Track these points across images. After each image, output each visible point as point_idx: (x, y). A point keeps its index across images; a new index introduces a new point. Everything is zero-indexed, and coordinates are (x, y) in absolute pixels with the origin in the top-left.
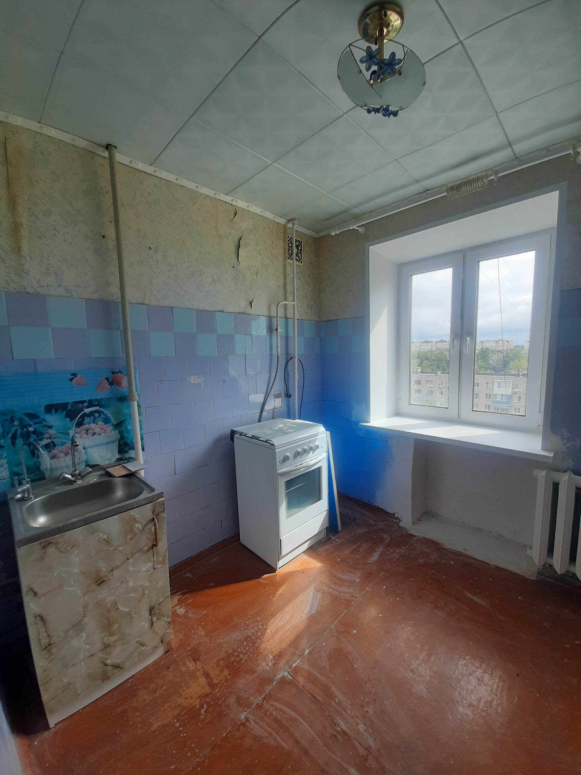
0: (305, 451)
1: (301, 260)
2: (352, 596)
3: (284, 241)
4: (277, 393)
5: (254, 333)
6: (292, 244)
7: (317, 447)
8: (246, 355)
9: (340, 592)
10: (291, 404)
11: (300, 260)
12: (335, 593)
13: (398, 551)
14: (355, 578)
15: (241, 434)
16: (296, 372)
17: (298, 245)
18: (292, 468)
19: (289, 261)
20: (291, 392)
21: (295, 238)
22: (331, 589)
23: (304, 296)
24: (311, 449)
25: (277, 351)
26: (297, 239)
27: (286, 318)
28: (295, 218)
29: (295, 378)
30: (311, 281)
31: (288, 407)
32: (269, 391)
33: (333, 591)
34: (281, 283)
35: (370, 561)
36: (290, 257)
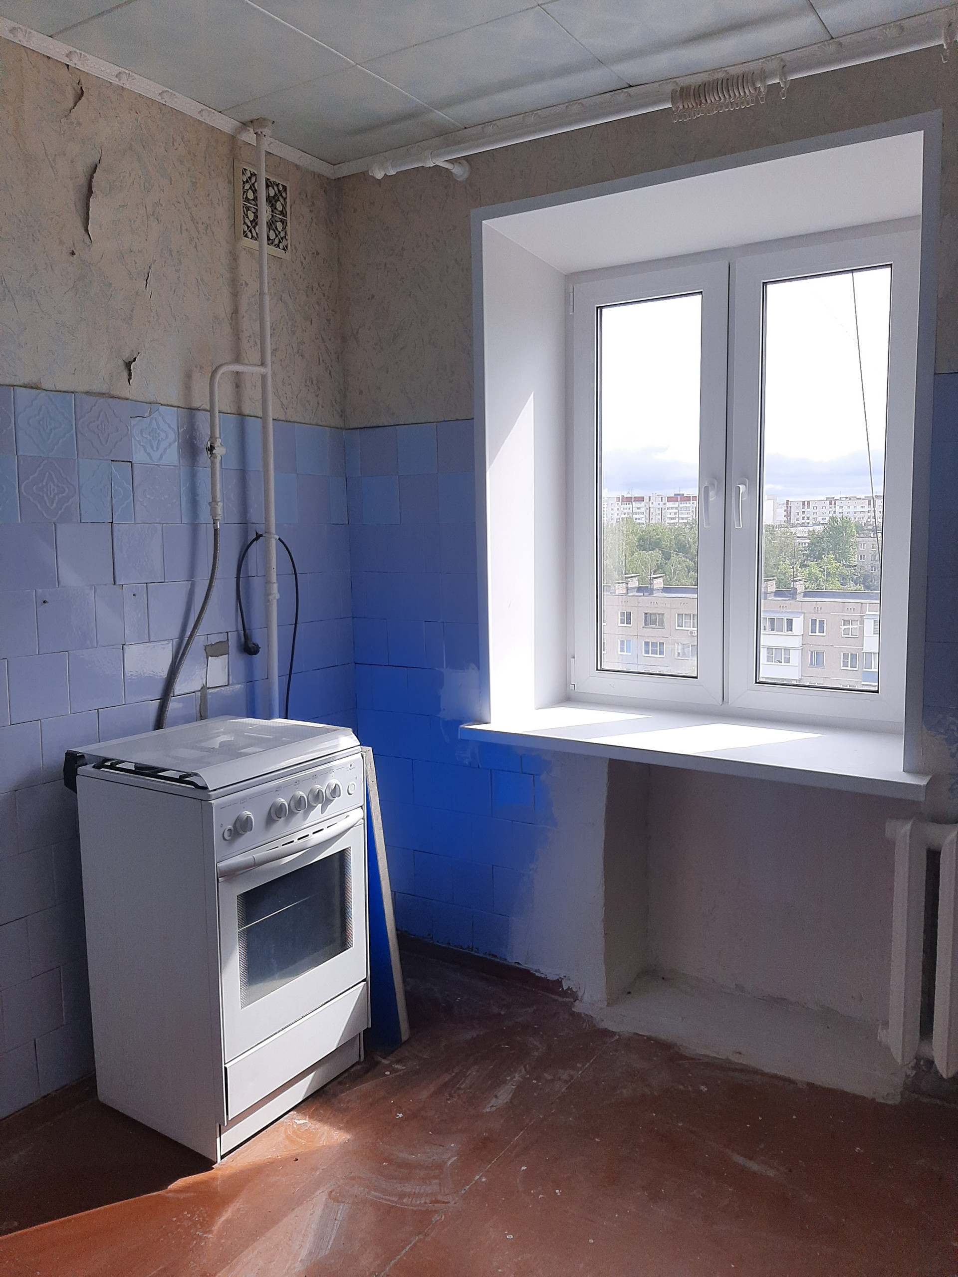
0: (300, 806)
1: (284, 243)
2: (437, 1202)
3: (231, 183)
4: (214, 639)
5: (139, 457)
6: (255, 192)
7: (335, 792)
8: (114, 525)
9: (402, 1195)
10: (258, 675)
11: (280, 242)
12: (389, 1200)
13: (565, 1077)
14: (445, 1157)
15: (101, 763)
16: (274, 578)
17: (274, 197)
18: (260, 854)
19: (247, 242)
20: (258, 638)
21: (263, 176)
22: (376, 1190)
23: (296, 350)
24: (317, 797)
25: (214, 514)
26: (272, 179)
27: (241, 415)
28: (264, 119)
29: (271, 597)
30: (316, 306)
31: (250, 681)
32: (188, 633)
33: (382, 1196)
34: (223, 305)
35: (488, 1110)
36: (250, 231)
